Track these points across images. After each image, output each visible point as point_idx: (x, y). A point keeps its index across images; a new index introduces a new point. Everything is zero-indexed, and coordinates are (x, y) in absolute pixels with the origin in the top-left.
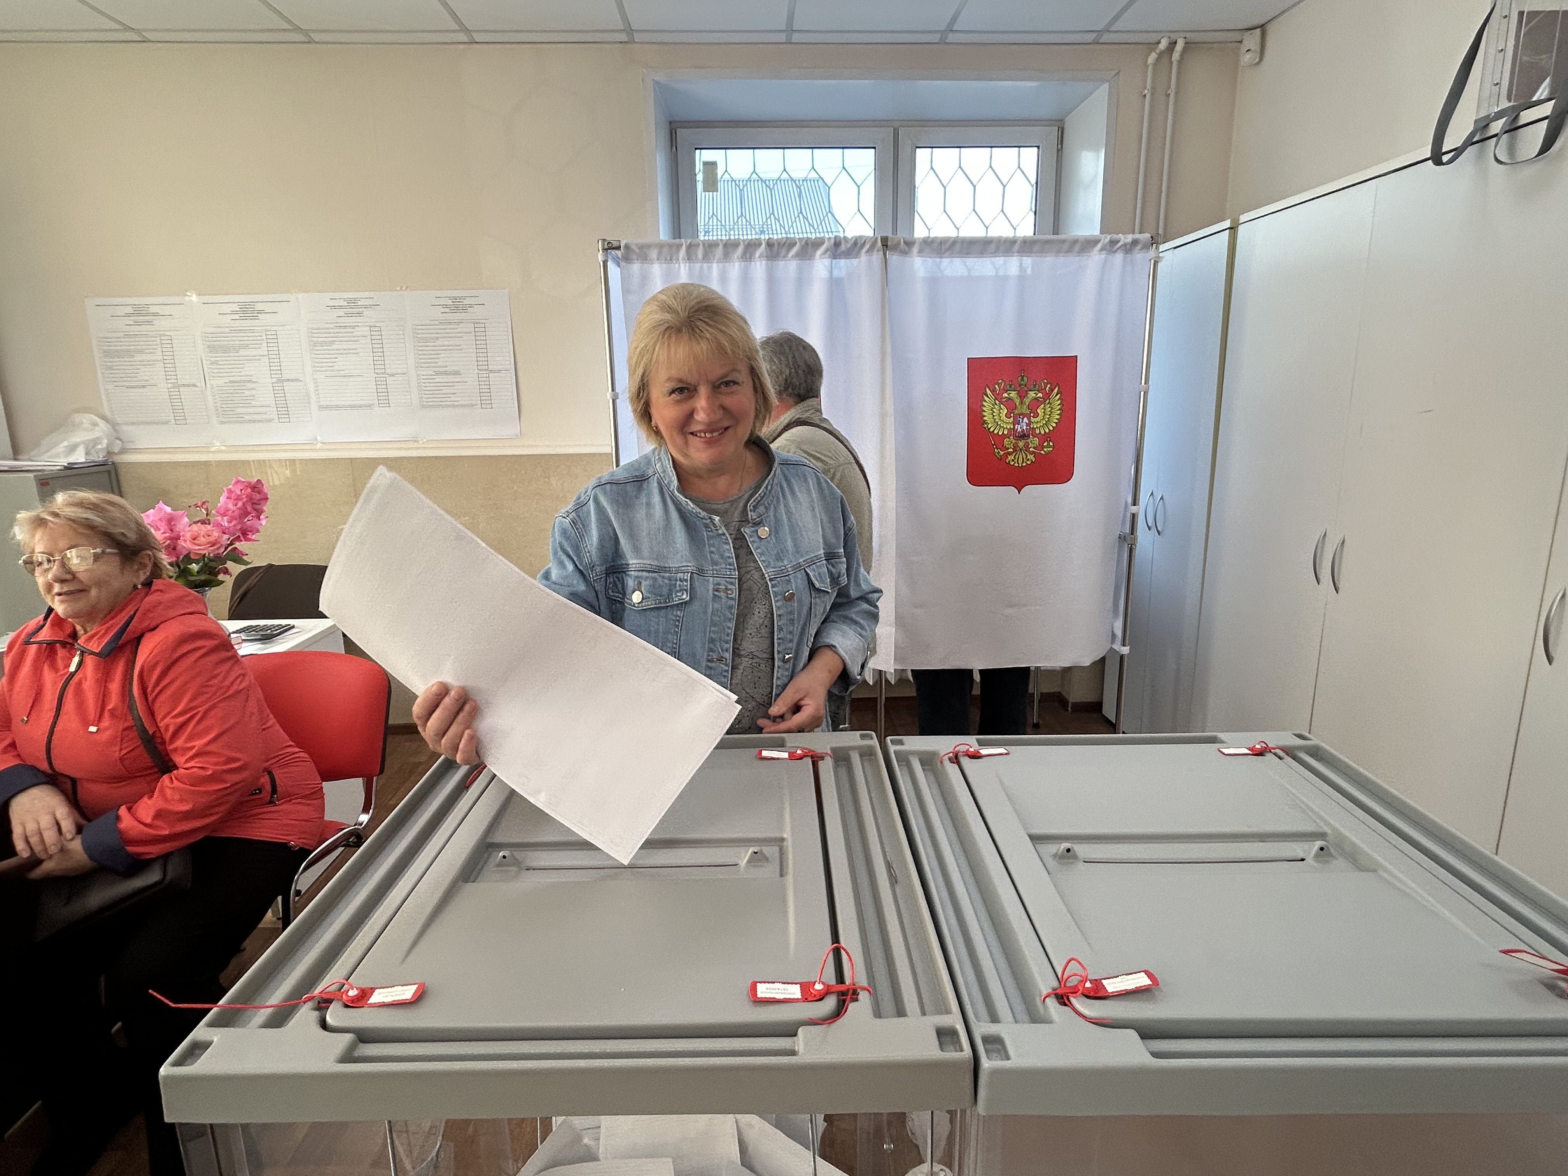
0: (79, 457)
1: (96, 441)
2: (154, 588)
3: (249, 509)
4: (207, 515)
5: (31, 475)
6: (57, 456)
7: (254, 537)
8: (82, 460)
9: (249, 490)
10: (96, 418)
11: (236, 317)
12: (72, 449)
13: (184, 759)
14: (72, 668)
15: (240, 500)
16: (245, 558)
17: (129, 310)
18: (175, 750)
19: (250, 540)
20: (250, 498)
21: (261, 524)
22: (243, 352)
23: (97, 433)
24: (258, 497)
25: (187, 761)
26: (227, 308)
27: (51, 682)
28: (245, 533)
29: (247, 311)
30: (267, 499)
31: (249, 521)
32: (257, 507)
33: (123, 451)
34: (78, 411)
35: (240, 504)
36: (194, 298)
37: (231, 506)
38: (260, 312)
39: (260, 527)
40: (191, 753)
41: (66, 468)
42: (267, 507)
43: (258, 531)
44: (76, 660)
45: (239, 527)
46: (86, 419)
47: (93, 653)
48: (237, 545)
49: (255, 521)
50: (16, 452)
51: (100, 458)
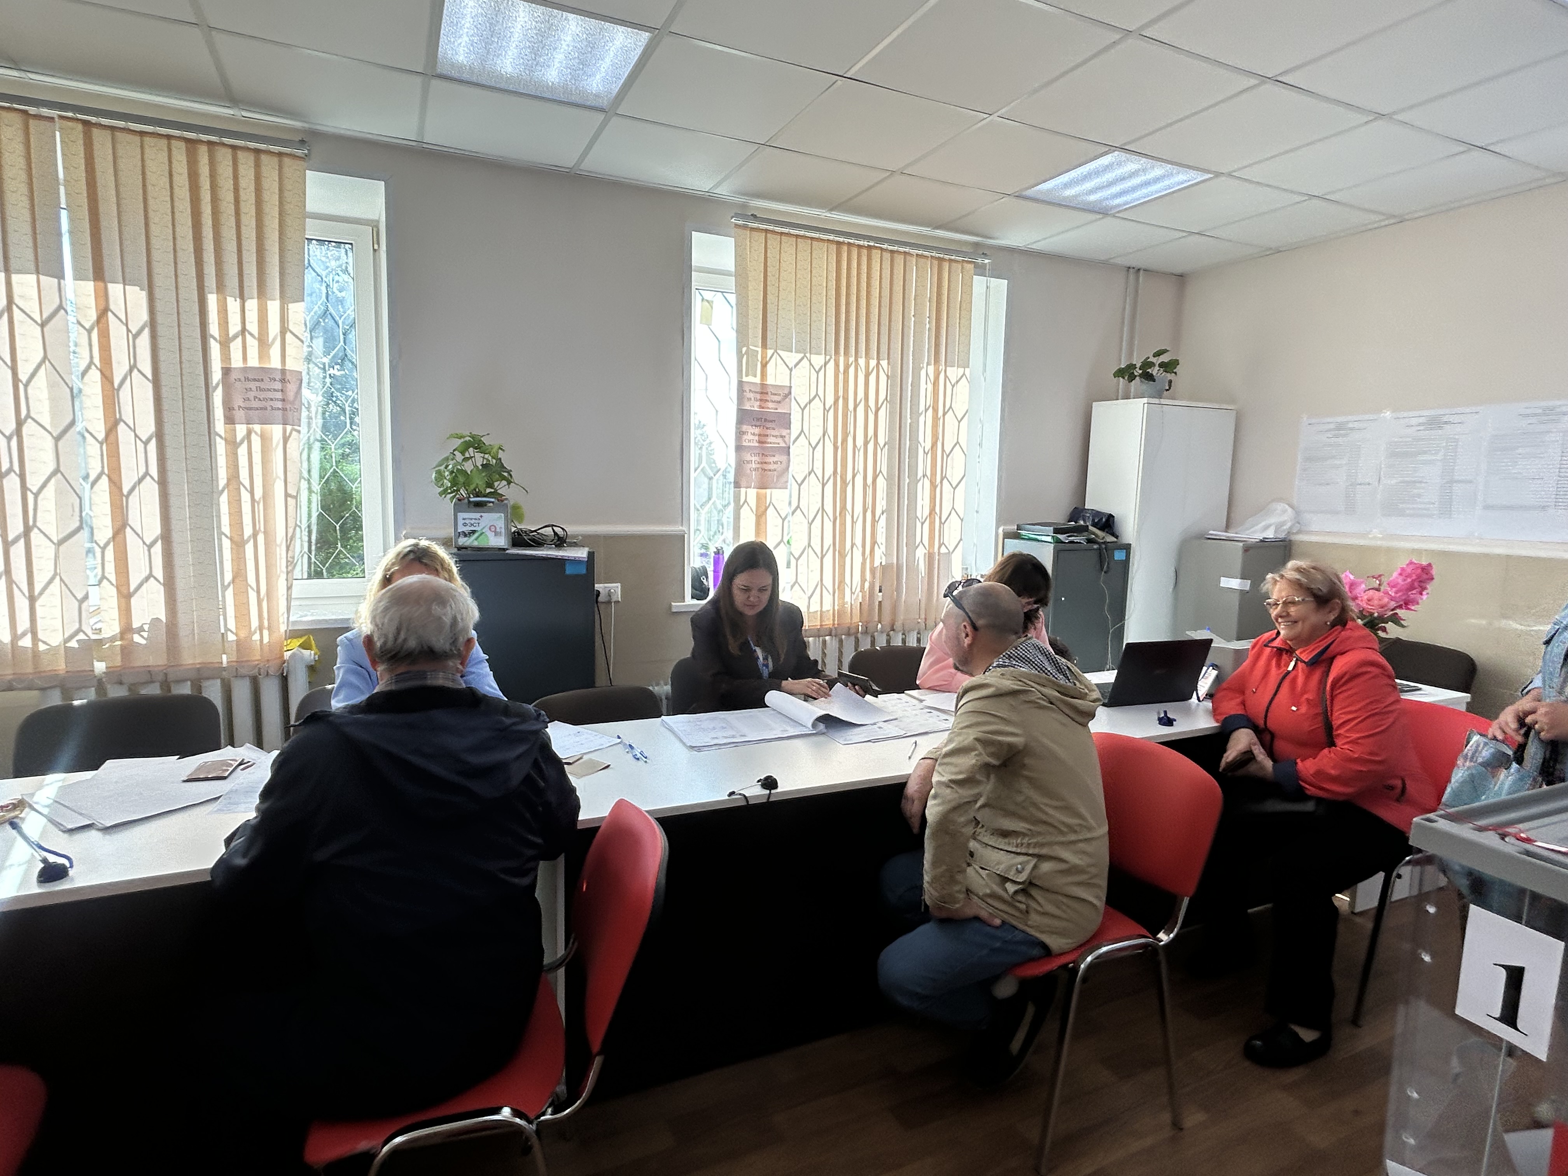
0: (1270, 534)
1: (1283, 523)
2: (1347, 627)
3: (1416, 584)
4: (1380, 585)
5: (1241, 544)
6: (1254, 532)
7: (1413, 608)
8: (1272, 536)
9: (1419, 571)
10: (1287, 506)
11: (1422, 428)
12: (1266, 528)
13: (1341, 743)
14: (1290, 668)
15: (1411, 577)
16: (1402, 622)
17: (1332, 426)
18: (1339, 735)
19: (1409, 609)
20: (1419, 577)
21: (1422, 599)
22: (1421, 458)
23: (1285, 518)
24: (1425, 576)
25: (1343, 744)
26: (1414, 421)
27: (1275, 674)
28: (1406, 604)
29: (1435, 423)
30: (1432, 579)
31: (1413, 594)
32: (1422, 584)
33: (1299, 532)
34: (1273, 501)
35: (1409, 580)
36: (1388, 414)
37: (1400, 580)
38: (1446, 423)
39: (1420, 601)
40: (1348, 740)
41: (1262, 541)
42: (1430, 587)
43: (1418, 603)
44: (1292, 664)
45: (1404, 598)
46: (1281, 506)
47: (1304, 662)
48: (1398, 611)
49: (1419, 596)
50: (1227, 528)
51: (1282, 535)
